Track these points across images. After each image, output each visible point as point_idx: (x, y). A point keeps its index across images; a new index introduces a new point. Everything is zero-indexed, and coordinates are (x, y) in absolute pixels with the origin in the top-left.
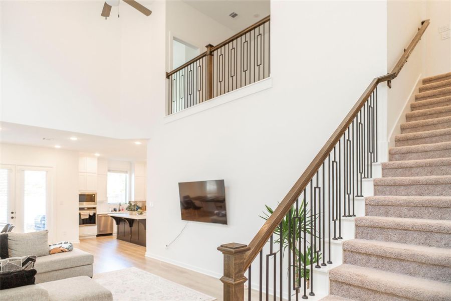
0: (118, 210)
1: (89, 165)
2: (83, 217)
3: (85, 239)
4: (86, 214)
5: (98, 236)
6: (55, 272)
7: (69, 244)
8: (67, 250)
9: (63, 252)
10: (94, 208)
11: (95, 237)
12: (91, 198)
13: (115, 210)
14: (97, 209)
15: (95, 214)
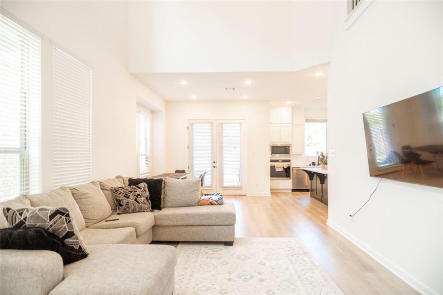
0: (317, 164)
1: (283, 115)
2: (277, 170)
3: (280, 193)
4: (280, 167)
5: (293, 190)
6: (191, 227)
7: (219, 196)
8: (216, 203)
9: (213, 204)
10: (289, 161)
11: (291, 191)
12: (285, 150)
13: (314, 164)
14: (292, 162)
15: (289, 168)
